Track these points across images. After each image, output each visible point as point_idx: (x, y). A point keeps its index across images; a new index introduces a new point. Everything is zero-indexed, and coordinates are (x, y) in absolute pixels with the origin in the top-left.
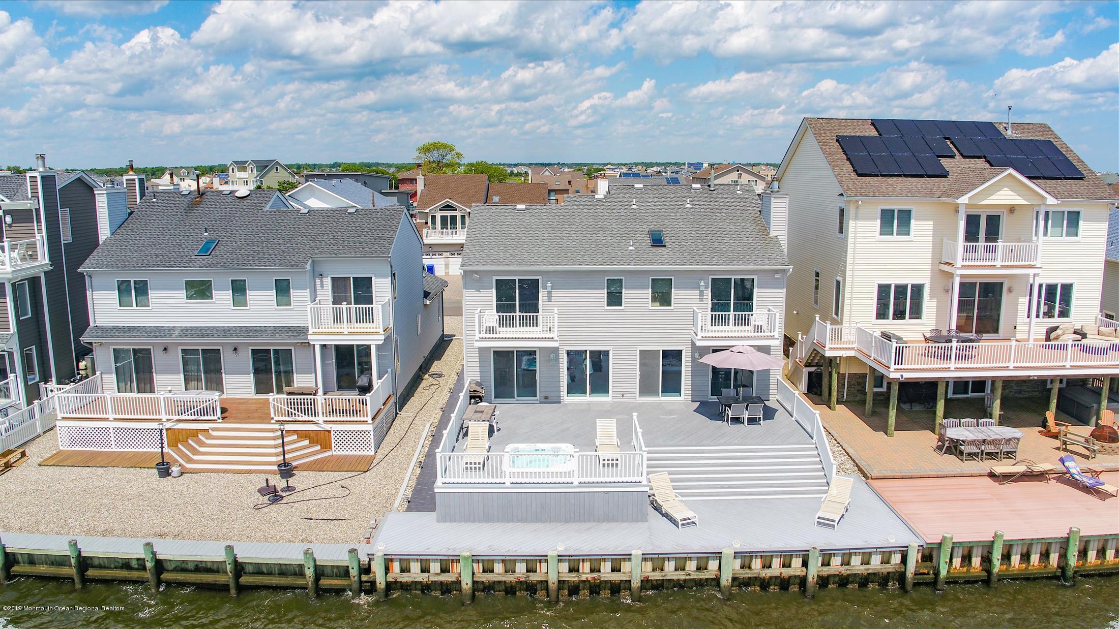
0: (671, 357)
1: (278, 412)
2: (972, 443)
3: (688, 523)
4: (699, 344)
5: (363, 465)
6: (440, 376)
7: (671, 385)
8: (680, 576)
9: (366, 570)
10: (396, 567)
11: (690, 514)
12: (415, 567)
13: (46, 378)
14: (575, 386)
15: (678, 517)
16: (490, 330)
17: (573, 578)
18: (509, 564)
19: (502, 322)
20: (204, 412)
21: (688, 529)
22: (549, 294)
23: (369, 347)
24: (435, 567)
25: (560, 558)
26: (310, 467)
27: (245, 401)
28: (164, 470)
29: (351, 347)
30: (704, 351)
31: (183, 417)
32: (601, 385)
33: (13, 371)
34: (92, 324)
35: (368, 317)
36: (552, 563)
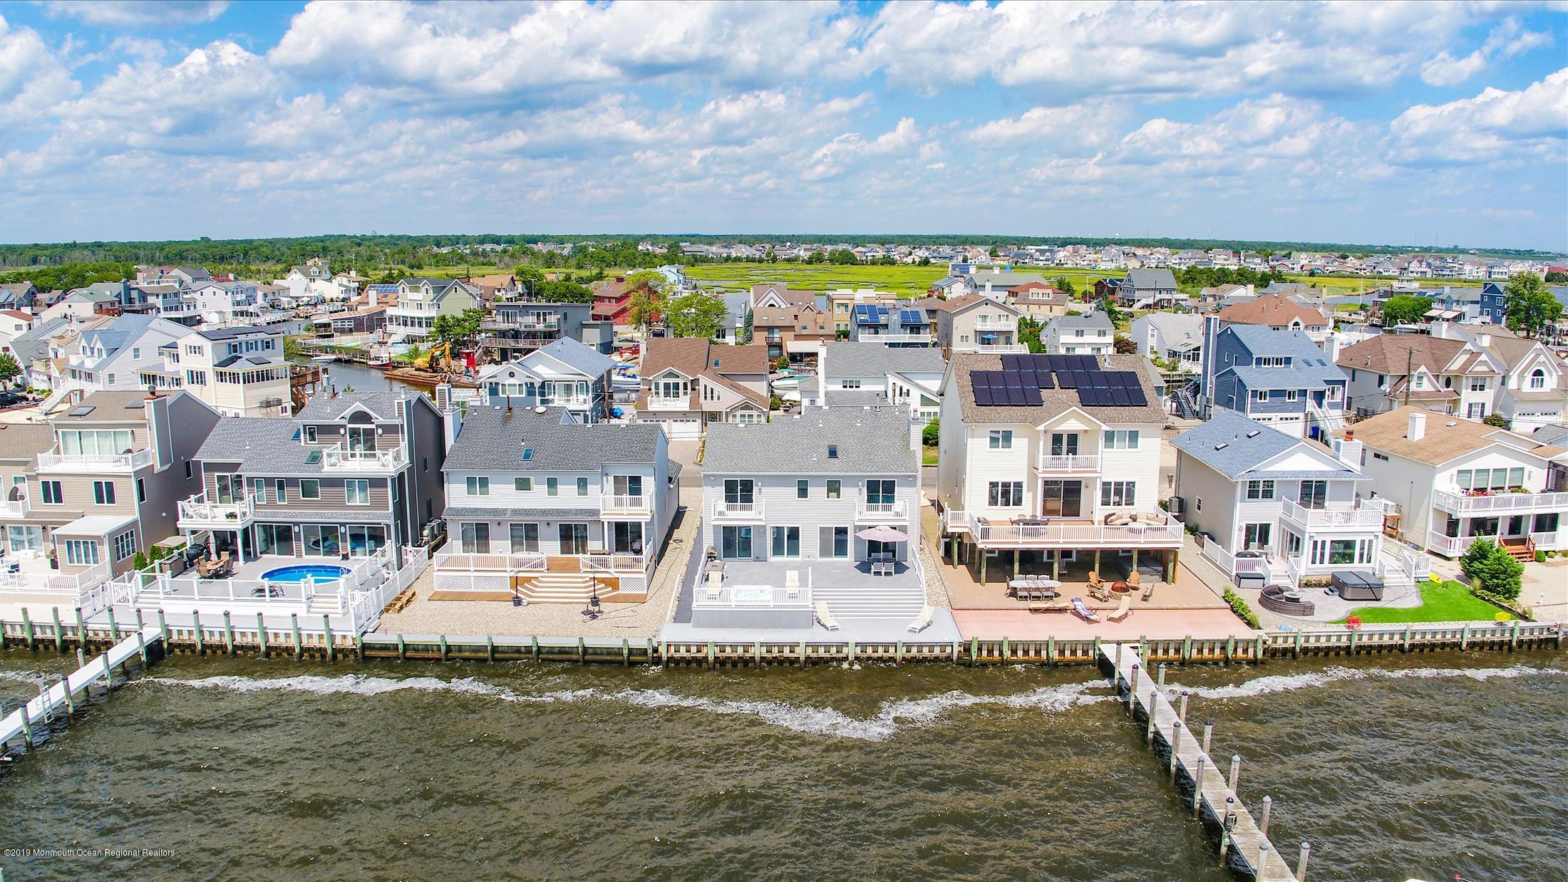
0: (841, 532)
1: (585, 565)
2: (1025, 589)
3: (834, 629)
4: (857, 524)
5: (641, 600)
6: (681, 541)
7: (841, 549)
8: (828, 655)
9: (656, 650)
10: (672, 649)
11: (835, 624)
12: (683, 649)
13: (405, 543)
14: (778, 550)
15: (828, 625)
16: (721, 513)
17: (768, 655)
18: (734, 647)
19: (728, 508)
20: (535, 566)
21: (834, 632)
22: (760, 489)
23: (640, 524)
24: (694, 649)
25: (762, 645)
26: (608, 600)
27: (555, 559)
28: (517, 602)
29: (626, 524)
30: (861, 528)
31: (522, 569)
32: (794, 550)
33: (389, 538)
34: (447, 506)
35: (639, 503)
36: (757, 646)
